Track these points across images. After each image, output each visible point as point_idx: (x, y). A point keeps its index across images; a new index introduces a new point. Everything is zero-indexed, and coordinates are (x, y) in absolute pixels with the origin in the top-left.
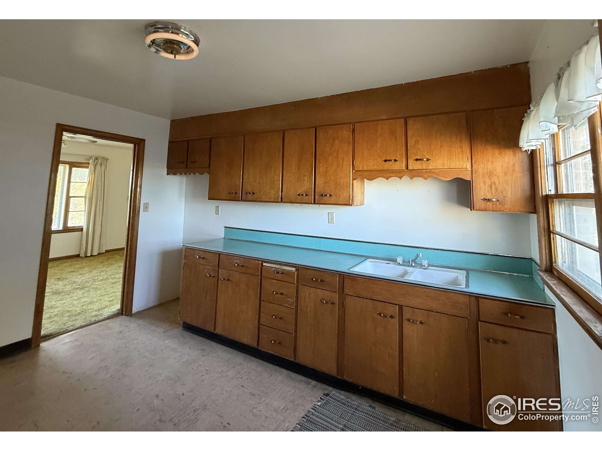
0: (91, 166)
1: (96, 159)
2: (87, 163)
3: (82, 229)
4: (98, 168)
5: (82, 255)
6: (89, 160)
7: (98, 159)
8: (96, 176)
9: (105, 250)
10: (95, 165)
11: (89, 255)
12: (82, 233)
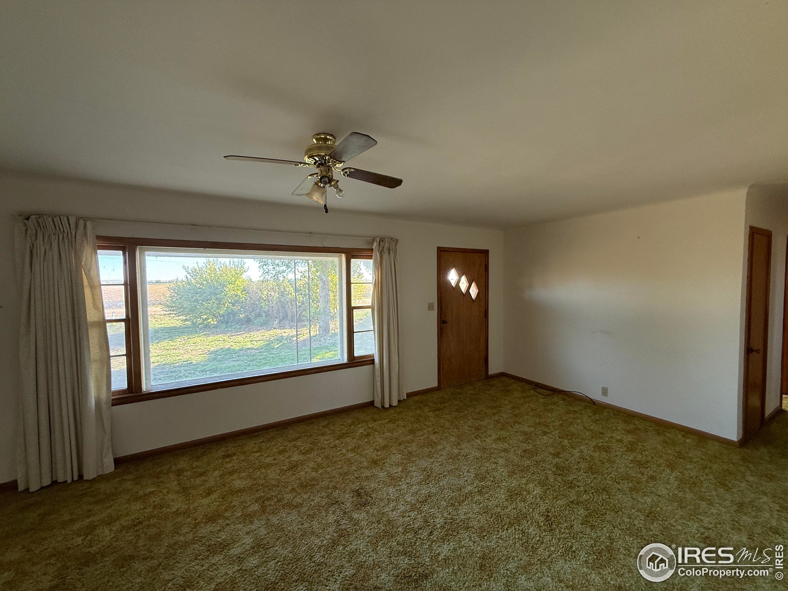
0: (376, 254)
1: (381, 241)
2: (370, 249)
3: (373, 360)
4: (386, 256)
5: (378, 404)
6: (372, 243)
7: (384, 240)
8: (384, 270)
9: (407, 394)
10: (381, 252)
11: (387, 405)
12: (374, 367)
